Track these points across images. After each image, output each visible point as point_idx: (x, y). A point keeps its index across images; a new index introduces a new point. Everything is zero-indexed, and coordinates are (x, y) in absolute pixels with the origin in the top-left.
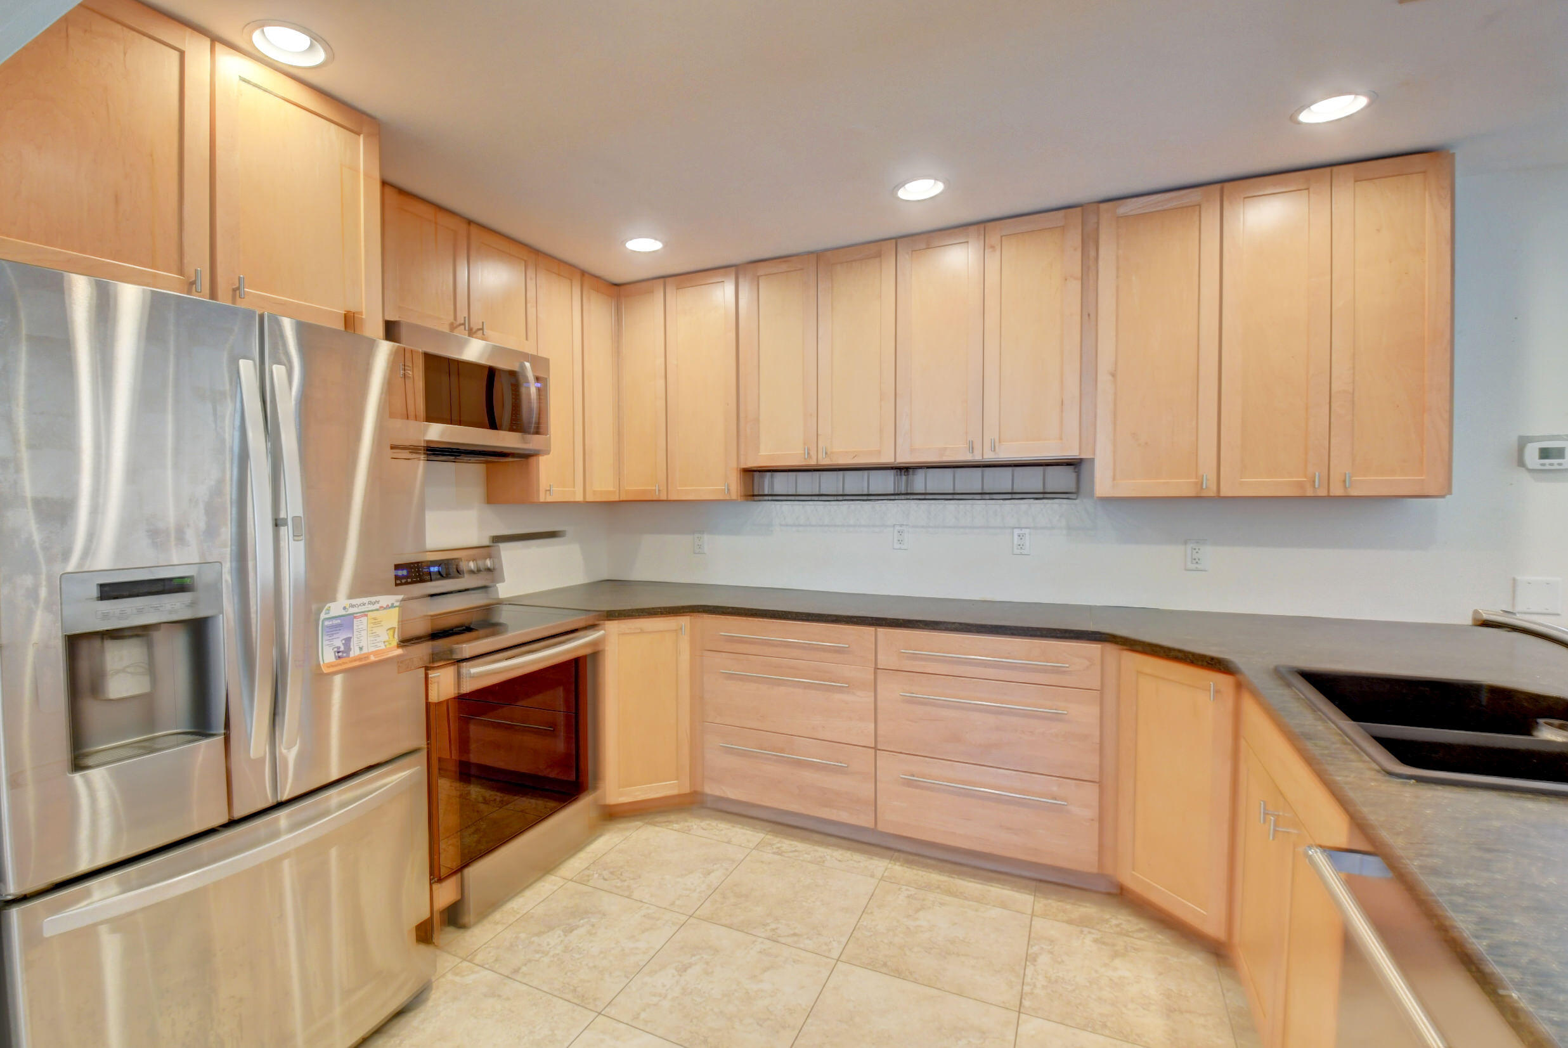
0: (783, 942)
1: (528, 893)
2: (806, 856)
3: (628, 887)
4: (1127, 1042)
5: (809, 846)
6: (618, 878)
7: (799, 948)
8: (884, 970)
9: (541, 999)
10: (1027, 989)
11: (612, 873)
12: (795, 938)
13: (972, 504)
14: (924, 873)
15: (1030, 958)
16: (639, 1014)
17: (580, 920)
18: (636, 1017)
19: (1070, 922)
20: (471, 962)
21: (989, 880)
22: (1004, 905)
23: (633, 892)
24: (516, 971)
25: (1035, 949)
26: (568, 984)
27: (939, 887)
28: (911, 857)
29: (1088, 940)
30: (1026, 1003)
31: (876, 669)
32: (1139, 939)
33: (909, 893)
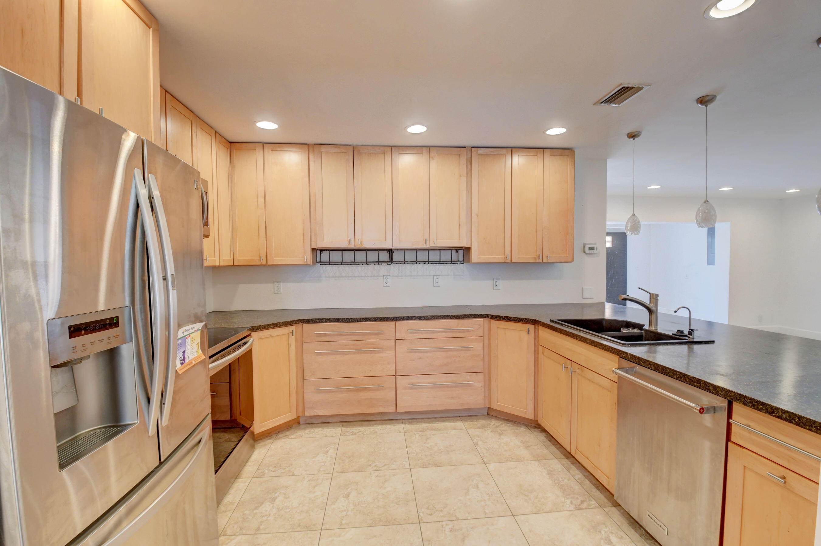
0: (383, 469)
1: (232, 491)
2: (366, 432)
3: (289, 471)
4: (521, 461)
5: (365, 428)
6: (280, 469)
7: (392, 469)
8: (430, 466)
9: (284, 536)
10: (482, 455)
11: (275, 467)
12: (387, 466)
13: (417, 266)
14: (419, 425)
15: (476, 444)
16: (341, 522)
17: (275, 494)
18: (341, 524)
19: (479, 428)
20: (225, 536)
21: (444, 421)
22: (455, 429)
23: (294, 472)
24: (258, 529)
25: (475, 441)
26: (293, 524)
27: (428, 429)
28: (410, 421)
29: (489, 432)
30: (485, 460)
31: (396, 340)
32: (503, 427)
33: (419, 434)
